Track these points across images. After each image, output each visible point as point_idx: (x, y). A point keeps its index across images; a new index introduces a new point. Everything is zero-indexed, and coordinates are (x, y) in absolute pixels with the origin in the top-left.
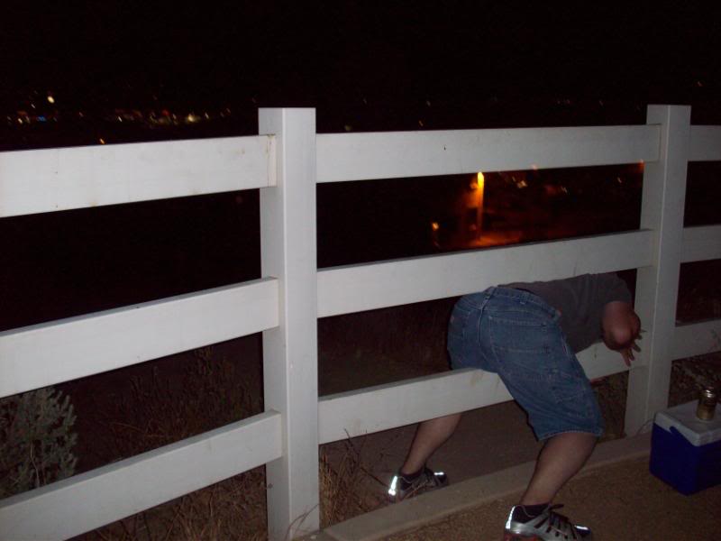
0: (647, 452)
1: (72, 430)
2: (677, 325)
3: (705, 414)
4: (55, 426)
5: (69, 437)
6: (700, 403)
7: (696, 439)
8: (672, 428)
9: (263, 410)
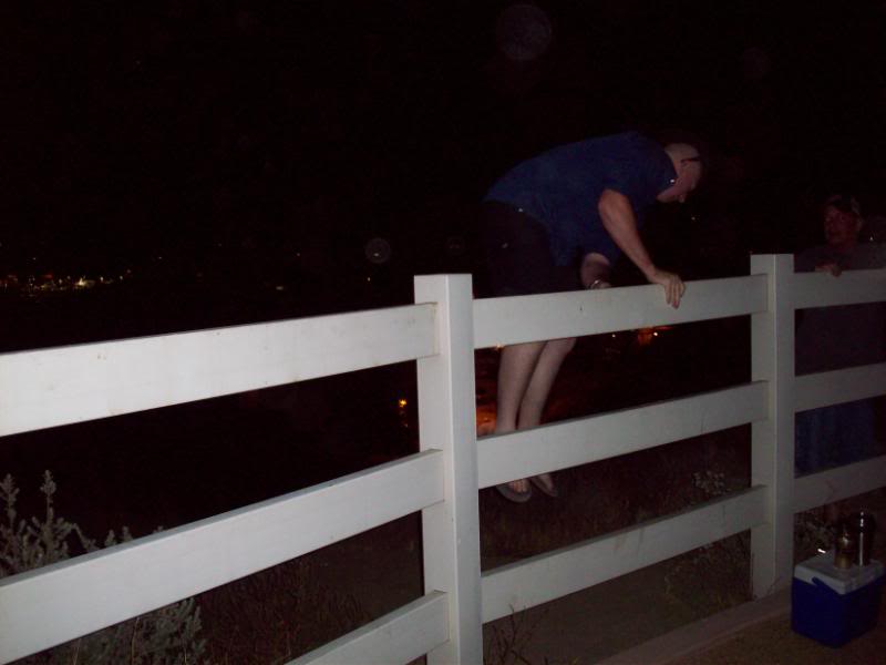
0: (788, 608)
1: (198, 636)
2: (796, 477)
3: (843, 562)
4: (177, 634)
5: (198, 644)
6: (838, 550)
7: (840, 587)
8: (815, 580)
9: (423, 593)
